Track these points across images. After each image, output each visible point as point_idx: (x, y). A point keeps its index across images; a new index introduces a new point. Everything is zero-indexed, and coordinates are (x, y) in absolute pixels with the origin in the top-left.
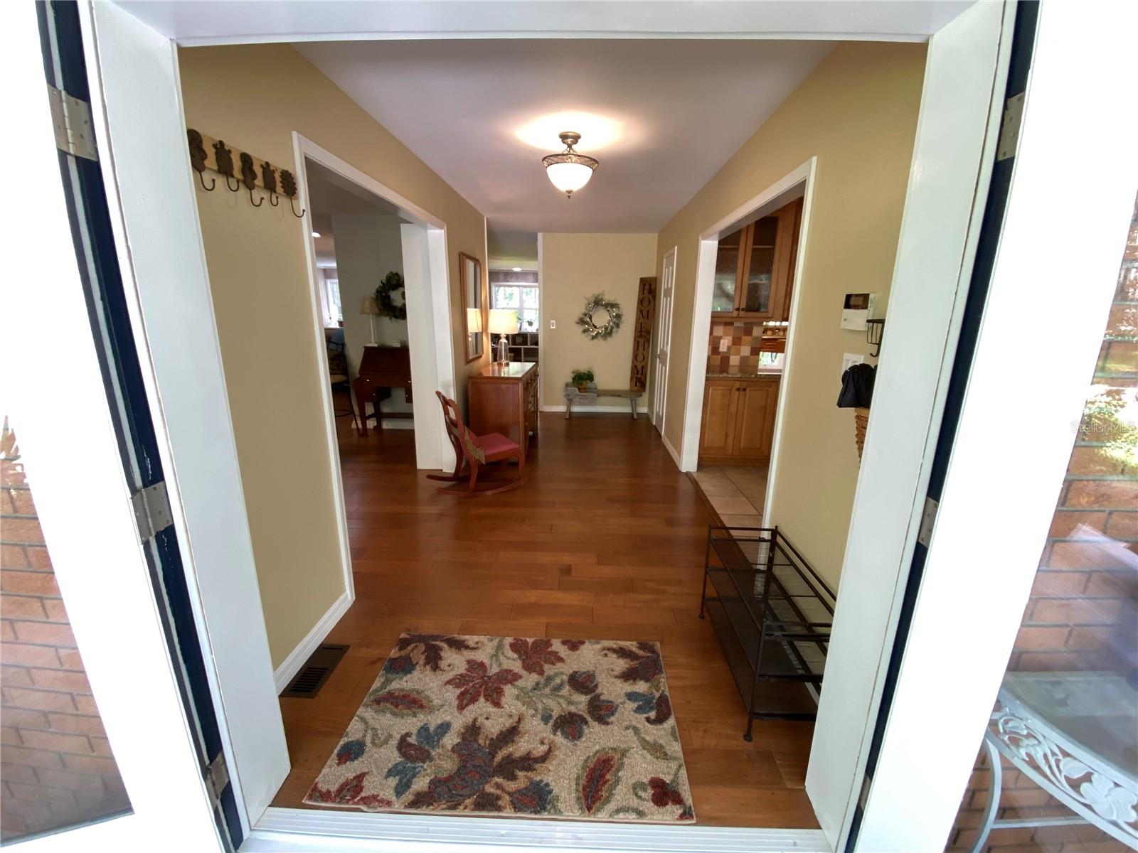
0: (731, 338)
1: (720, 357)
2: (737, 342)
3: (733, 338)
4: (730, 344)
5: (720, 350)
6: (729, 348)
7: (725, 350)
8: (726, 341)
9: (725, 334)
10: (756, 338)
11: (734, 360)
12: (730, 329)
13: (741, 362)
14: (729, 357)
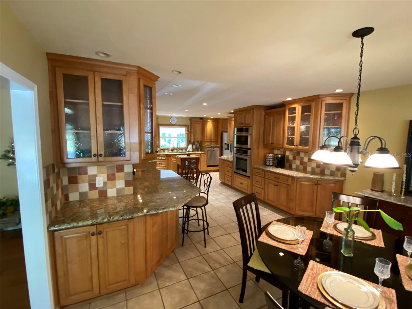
0: (105, 175)
1: (97, 191)
2: (111, 178)
3: (108, 175)
4: (106, 180)
5: (97, 186)
6: (105, 183)
7: (102, 185)
8: (101, 178)
9: (100, 172)
10: (128, 173)
11: (111, 193)
12: (104, 169)
13: (117, 193)
14: (106, 191)
